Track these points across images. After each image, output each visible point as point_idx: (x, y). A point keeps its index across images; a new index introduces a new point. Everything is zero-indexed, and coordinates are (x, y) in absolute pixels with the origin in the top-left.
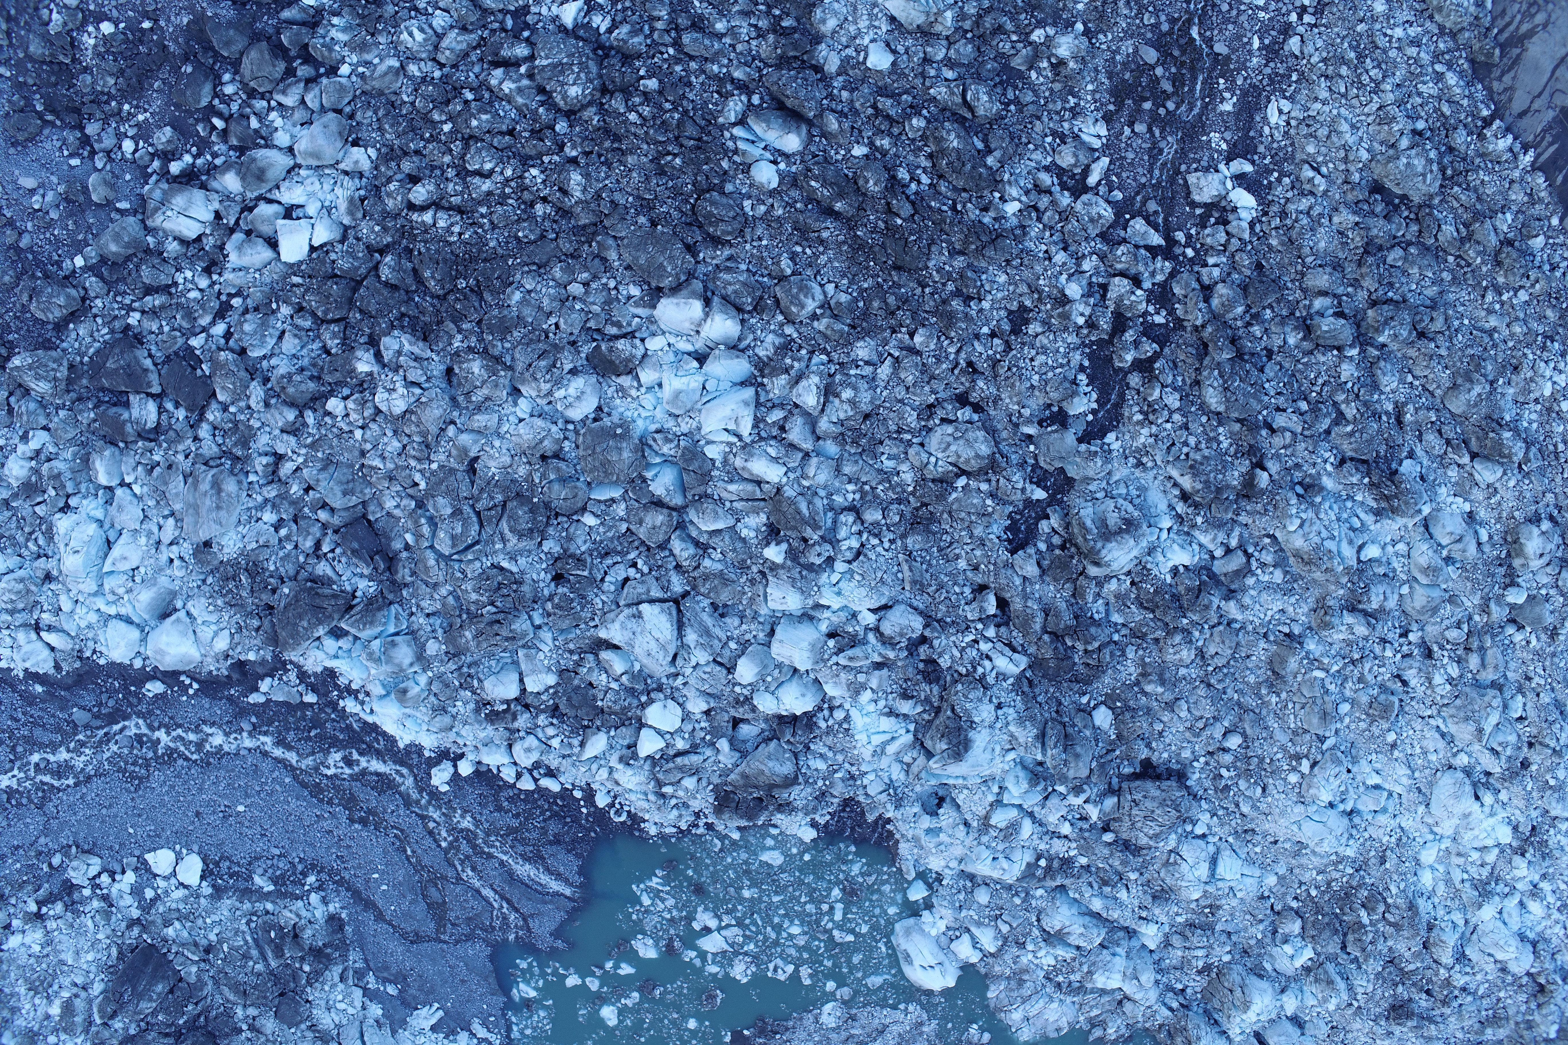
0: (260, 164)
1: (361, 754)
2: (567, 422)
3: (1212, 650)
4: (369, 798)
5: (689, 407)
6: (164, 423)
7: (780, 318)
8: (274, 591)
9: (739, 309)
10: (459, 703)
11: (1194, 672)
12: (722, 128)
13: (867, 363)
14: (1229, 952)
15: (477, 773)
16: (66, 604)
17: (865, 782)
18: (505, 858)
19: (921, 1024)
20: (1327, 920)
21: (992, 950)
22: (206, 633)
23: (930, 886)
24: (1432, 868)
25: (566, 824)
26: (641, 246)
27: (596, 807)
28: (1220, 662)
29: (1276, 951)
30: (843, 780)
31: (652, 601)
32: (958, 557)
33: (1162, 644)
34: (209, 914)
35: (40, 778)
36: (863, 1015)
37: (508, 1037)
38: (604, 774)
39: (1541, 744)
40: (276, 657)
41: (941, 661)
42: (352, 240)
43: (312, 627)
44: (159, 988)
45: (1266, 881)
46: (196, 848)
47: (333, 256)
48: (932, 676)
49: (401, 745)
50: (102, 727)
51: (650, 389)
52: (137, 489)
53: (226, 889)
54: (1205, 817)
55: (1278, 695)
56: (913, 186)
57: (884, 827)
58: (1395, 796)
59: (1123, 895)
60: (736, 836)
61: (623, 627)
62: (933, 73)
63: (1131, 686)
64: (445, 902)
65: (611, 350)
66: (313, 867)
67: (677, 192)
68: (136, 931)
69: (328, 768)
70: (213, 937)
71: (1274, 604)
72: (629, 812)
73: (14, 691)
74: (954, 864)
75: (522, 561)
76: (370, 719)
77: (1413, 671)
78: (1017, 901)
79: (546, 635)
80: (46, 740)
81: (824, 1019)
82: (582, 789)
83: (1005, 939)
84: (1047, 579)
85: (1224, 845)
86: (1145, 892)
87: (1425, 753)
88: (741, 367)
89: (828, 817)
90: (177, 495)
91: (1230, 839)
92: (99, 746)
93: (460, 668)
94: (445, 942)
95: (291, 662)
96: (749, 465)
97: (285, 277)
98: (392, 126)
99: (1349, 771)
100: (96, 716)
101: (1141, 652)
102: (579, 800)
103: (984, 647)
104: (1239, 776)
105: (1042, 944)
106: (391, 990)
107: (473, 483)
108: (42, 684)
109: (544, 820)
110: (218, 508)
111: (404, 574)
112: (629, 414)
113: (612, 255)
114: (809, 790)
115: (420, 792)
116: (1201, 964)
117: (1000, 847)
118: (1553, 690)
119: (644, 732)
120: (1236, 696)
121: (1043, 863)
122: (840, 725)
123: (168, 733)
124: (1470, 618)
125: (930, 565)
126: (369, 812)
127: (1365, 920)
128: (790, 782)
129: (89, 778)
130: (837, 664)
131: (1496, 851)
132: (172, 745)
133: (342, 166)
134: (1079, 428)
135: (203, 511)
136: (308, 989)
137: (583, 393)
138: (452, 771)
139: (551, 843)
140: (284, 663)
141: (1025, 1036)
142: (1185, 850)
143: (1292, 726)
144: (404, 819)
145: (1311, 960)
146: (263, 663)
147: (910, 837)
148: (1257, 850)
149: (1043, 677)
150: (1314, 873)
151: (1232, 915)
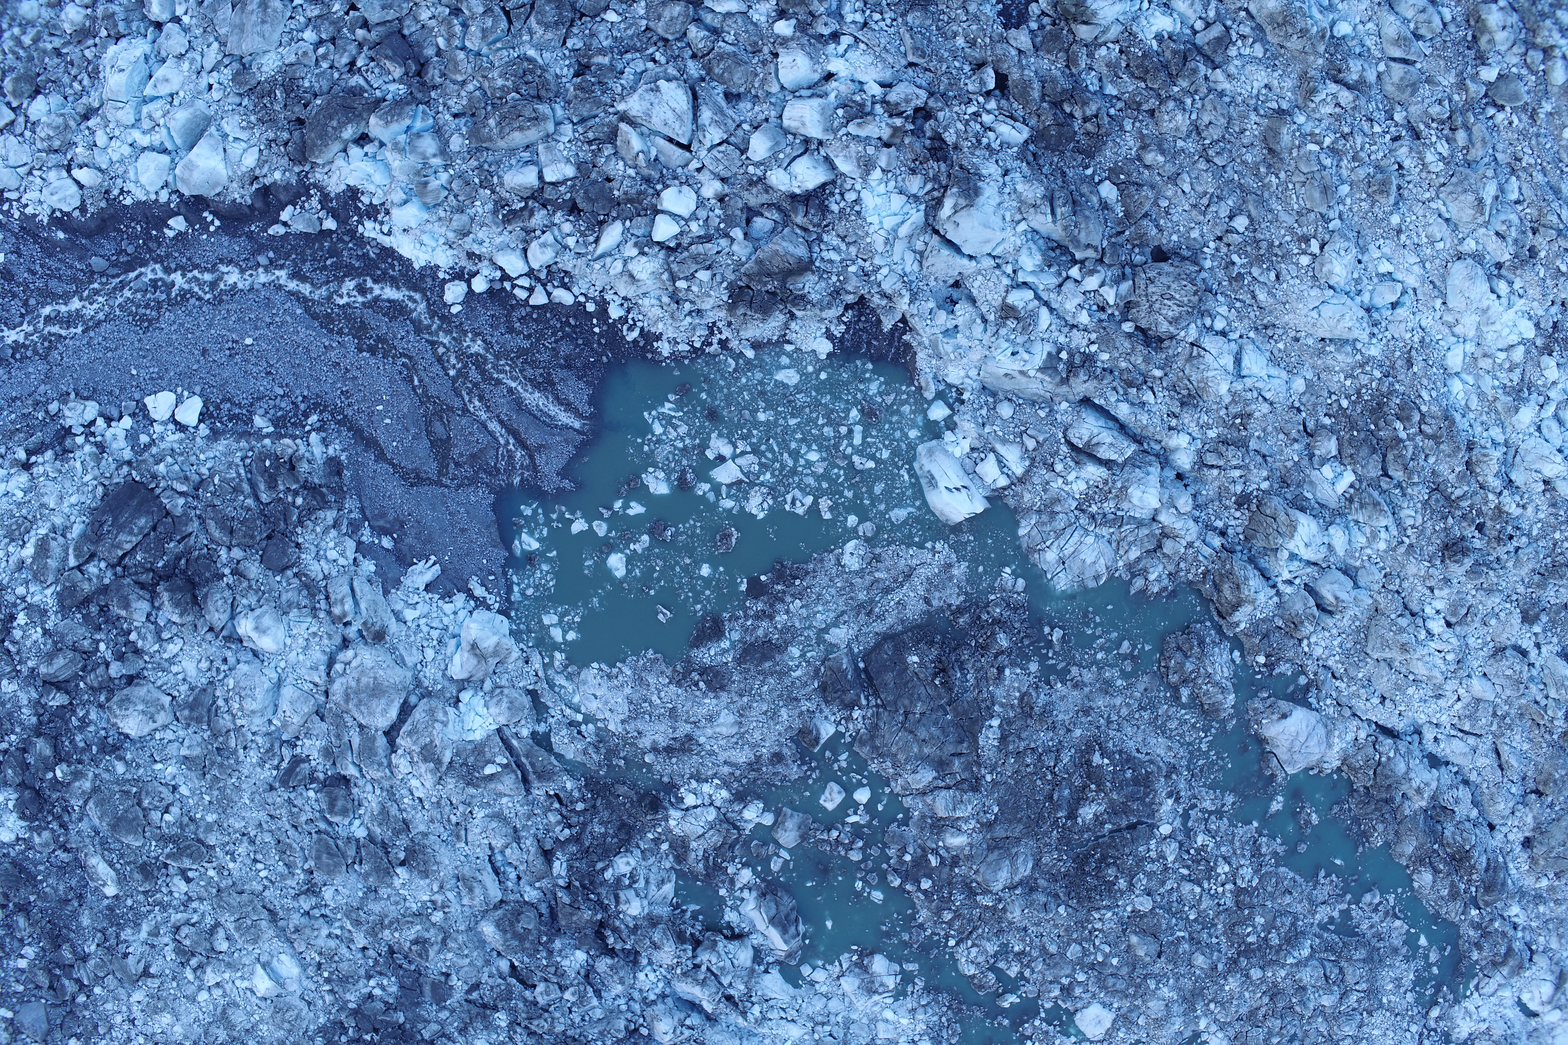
1: (375, 281)
3: (1206, 119)
4: (380, 324)
8: (306, 106)
10: (478, 203)
11: (1192, 146)
14: (1267, 479)
15: (490, 292)
16: (101, 138)
17: (879, 277)
18: (513, 385)
19: (950, 566)
20: (1362, 435)
21: (1020, 472)
22: (235, 149)
23: (951, 407)
24: (1459, 375)
25: (578, 346)
27: (609, 325)
28: (1215, 133)
29: (1314, 476)
30: (856, 275)
31: (668, 80)
32: (955, 35)
33: (1157, 114)
34: (202, 451)
35: (48, 328)
36: (887, 555)
37: (508, 600)
38: (618, 266)
39: (1544, 226)
40: (299, 181)
41: (946, 137)
43: (342, 126)
44: (142, 522)
45: (1294, 387)
46: (198, 389)
48: (939, 154)
49: (417, 266)
50: (118, 276)
52: (186, 19)
53: (224, 432)
54: (1223, 310)
55: (1277, 177)
57: (900, 338)
58: (1411, 292)
59: (1148, 397)
60: (750, 354)
61: (641, 98)
63: (1132, 161)
64: (449, 438)
66: (317, 405)
68: (126, 469)
69: (341, 297)
70: (204, 470)
71: (1259, 77)
72: (642, 329)
73: (35, 243)
74: (973, 373)
75: (547, 55)
76: (386, 241)
77: (1404, 150)
78: (1042, 414)
79: (568, 128)
80: (60, 291)
81: (846, 560)
82: (596, 302)
83: (1033, 459)
84: (1041, 53)
85: (1245, 340)
86: (1172, 398)
87: (1432, 243)
89: (843, 328)
90: (224, 20)
91: (1252, 335)
92: (112, 294)
93: (481, 167)
94: (446, 486)
95: (315, 186)
99: (1360, 262)
100: (114, 265)
101: (1137, 124)
102: (590, 315)
103: (987, 119)
104: (1252, 265)
105: (1072, 464)
106: (387, 543)
108: (65, 231)
109: (556, 342)
110: (263, 22)
111: (433, 74)
114: (823, 284)
115: (432, 318)
116: (1239, 489)
117: (1020, 340)
119: (659, 218)
120: (1236, 177)
121: (1064, 355)
122: (852, 207)
123: (184, 275)
124: (1450, 98)
125: (930, 41)
126: (379, 339)
127: (1403, 435)
128: (805, 267)
129: (99, 324)
130: (848, 134)
131: (1521, 349)
132: (186, 287)
135: (248, 27)
136: (299, 530)
138: (465, 288)
139: (562, 367)
140: (308, 187)
141: (1062, 583)
142: (1208, 342)
143: (1296, 207)
144: (413, 344)
145: (1352, 486)
146: (287, 187)
147: (927, 343)
148: (1281, 346)
149: (1045, 148)
150: (1342, 376)
151: (1264, 430)
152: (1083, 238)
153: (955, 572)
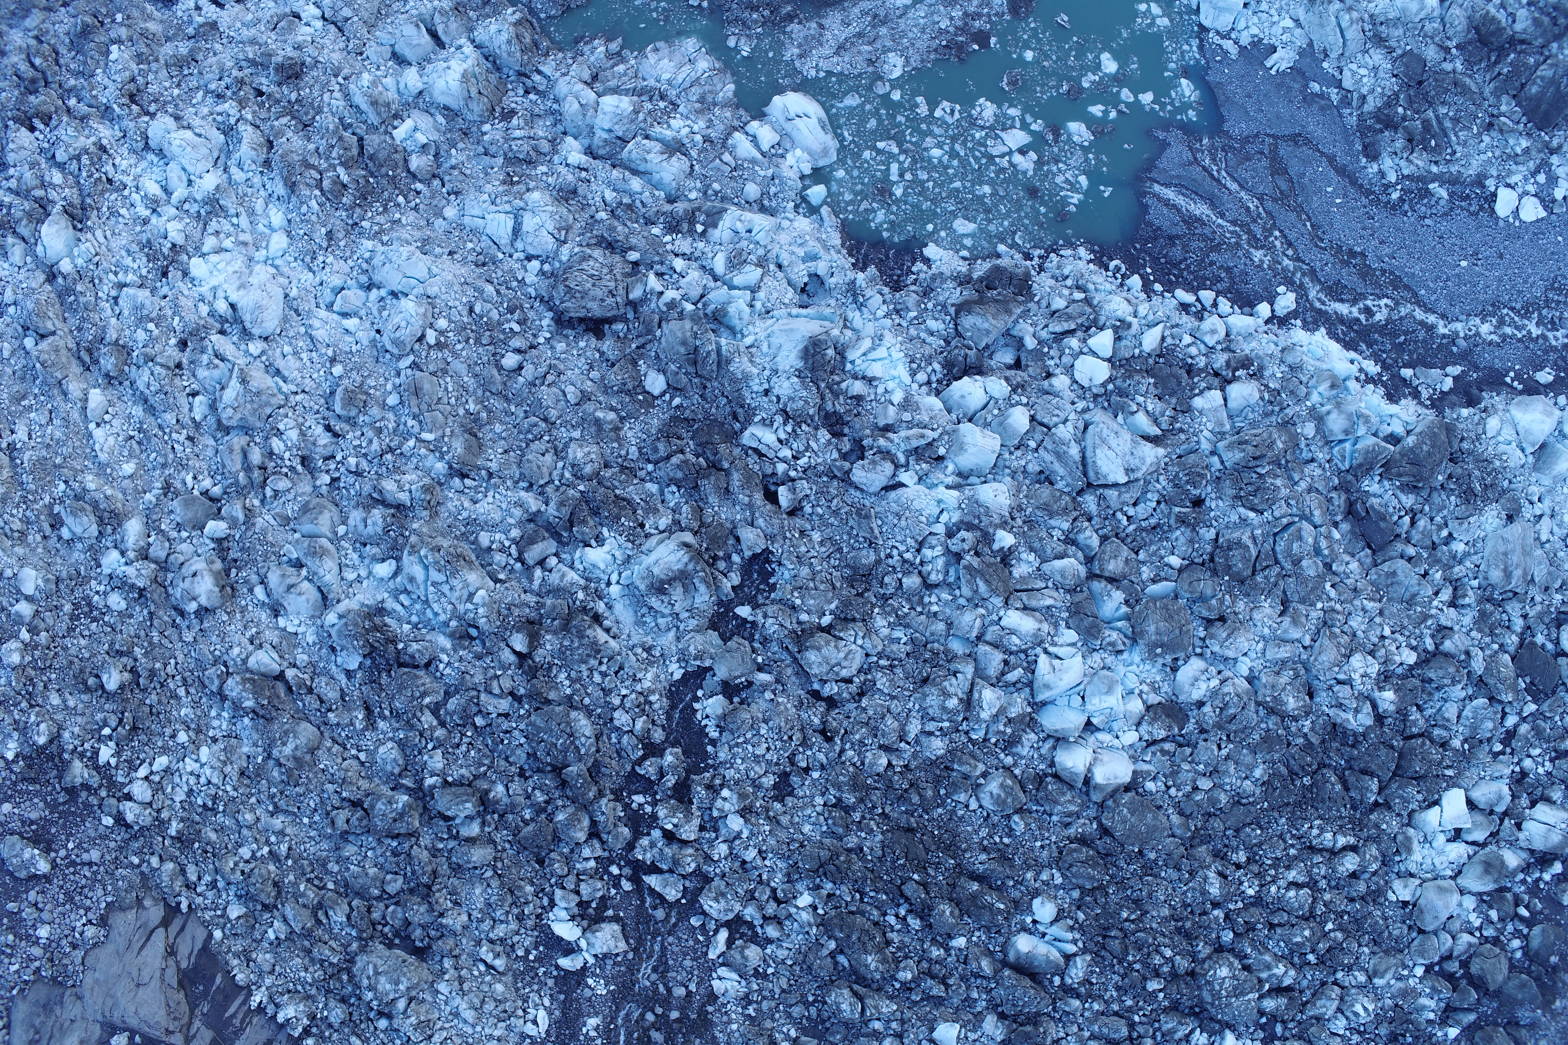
0: (1489, 878)
1: (1358, 320)
2: (1201, 655)
3: (547, 458)
4: (1349, 277)
5: (1096, 679)
6: (1553, 630)
7: (1017, 772)
8: (1450, 477)
9: (1056, 776)
10: (1279, 375)
11: (563, 433)
12: (1084, 951)
13: (931, 734)
14: (484, 134)
15: (1252, 306)
17: (885, 308)
18: (1220, 221)
19: (801, 56)
20: (383, 171)
21: (737, 135)
22: (1508, 434)
23: (804, 199)
24: (273, 230)
25: (1165, 256)
26: (1153, 830)
27: (1139, 275)
28: (538, 446)
29: (435, 136)
30: (908, 309)
31: (1115, 485)
32: (822, 543)
33: (603, 463)
34: (1489, 161)
36: (861, 66)
37: (1202, 40)
38: (1143, 309)
39: (168, 368)
40: (1442, 413)
41: (829, 436)
42: (1405, 813)
43: (1418, 445)
44: (1534, 90)
45: (455, 211)
46: (1501, 224)
47: (1420, 797)
48: (833, 420)
49: (1323, 330)
51: (1131, 692)
53: (1472, 185)
54: (531, 278)
55: (467, 412)
56: (902, 912)
57: (858, 261)
58: (322, 306)
59: (609, 195)
60: (1002, 248)
61: (1143, 460)
62: (894, 1025)
63: (629, 416)
64: (1272, 176)
65: (1170, 728)
66: (1394, 208)
67: (1121, 884)
68: (1555, 144)
69: (1386, 306)
70: (1486, 139)
71: (485, 509)
72: (1107, 270)
74: (786, 224)
75: (1234, 518)
76: (1352, 355)
77: (321, 442)
78: (716, 186)
79: (1205, 446)
81: (900, 61)
82: (1154, 291)
84: (728, 525)
85: (508, 250)
86: (585, 197)
87: (296, 354)
88: (1051, 720)
89: (914, 269)
90: (1540, 563)
91: (501, 256)
93: (1281, 410)
94: (1268, 136)
95: (1427, 407)
96: (1037, 625)
97: (1459, 774)
98: (1376, 923)
99: (380, 333)
101: (623, 453)
102: (1156, 281)
103: (786, 453)
104: (500, 324)
105: (686, 141)
106: (1315, 87)
107: (1284, 592)
109: (1185, 259)
110: (1505, 554)
111: (1339, 500)
112: (1147, 667)
113: (1175, 819)
114: (941, 298)
116: (515, 121)
117: (744, 244)
118: (160, 427)
119: (1108, 354)
120: (513, 408)
121: (700, 228)
122: (919, 366)
123: (1530, 333)
124: (263, 501)
125: (849, 534)
126: (1347, 263)
127: (341, 171)
128: (963, 308)
130: (933, 430)
131: (205, 249)
133: (1418, 882)
134: (710, 682)
135: (1519, 550)
136: (1396, 89)
137: (1193, 685)
138: (1276, 307)
139: (1178, 237)
140: (1433, 406)
141: (691, 44)
142: (550, 244)
143: (448, 379)
144: (1316, 258)
145: (395, 128)
146: (1452, 406)
147: (832, 252)
148: (470, 245)
149: (723, 424)
150: (404, 221)
151: (487, 174)
152: (688, 324)
153: (796, 51)
